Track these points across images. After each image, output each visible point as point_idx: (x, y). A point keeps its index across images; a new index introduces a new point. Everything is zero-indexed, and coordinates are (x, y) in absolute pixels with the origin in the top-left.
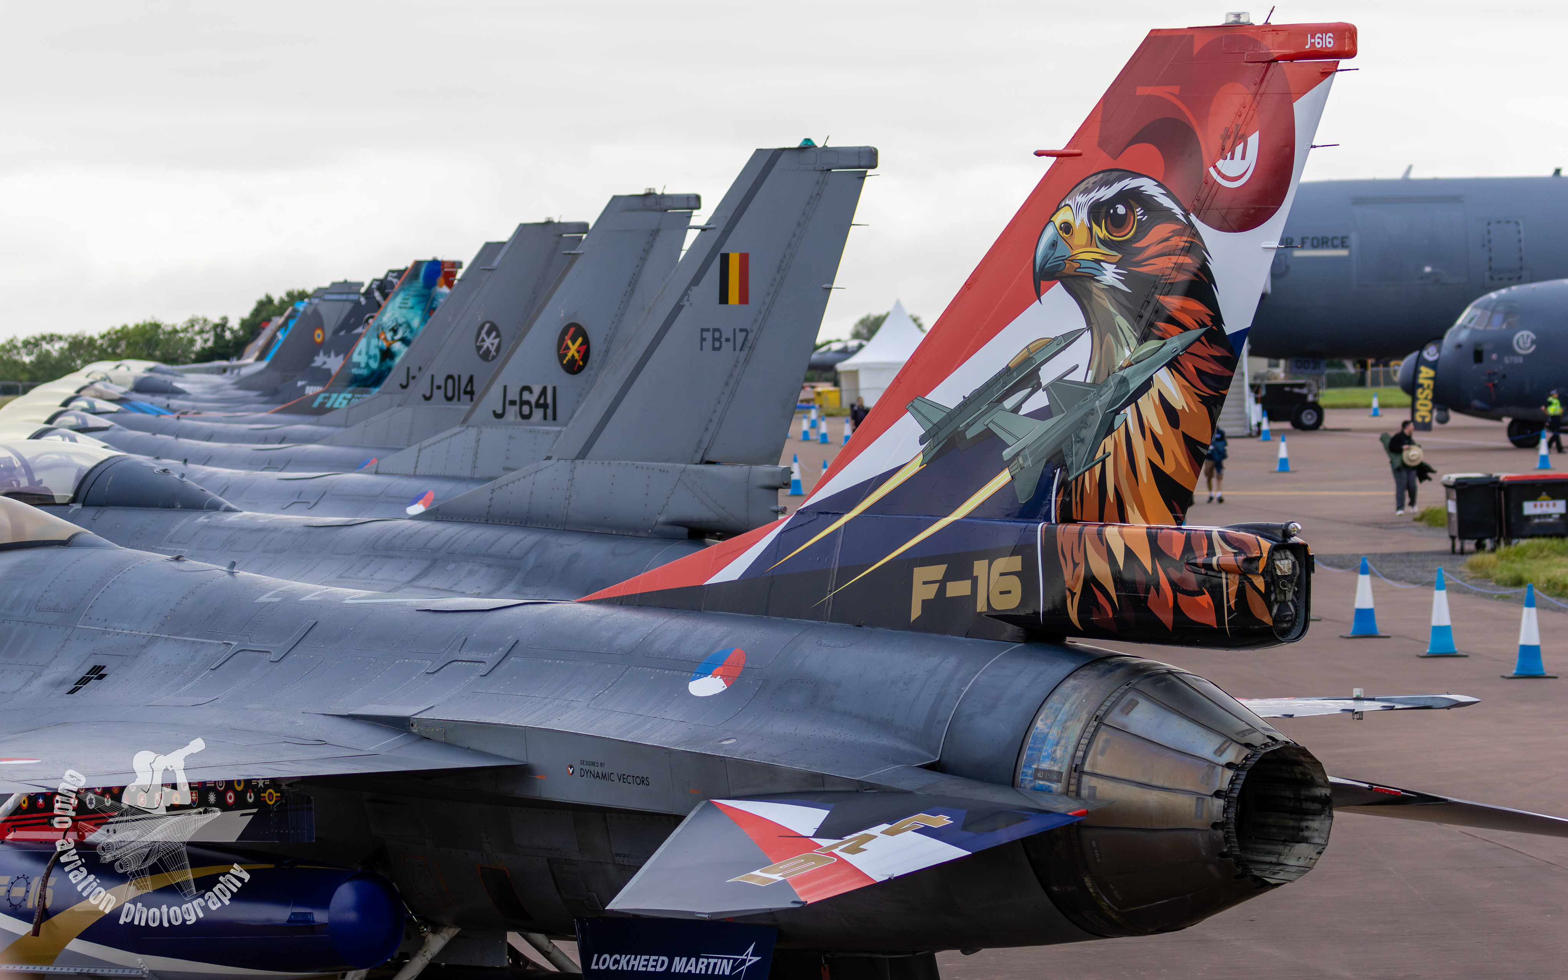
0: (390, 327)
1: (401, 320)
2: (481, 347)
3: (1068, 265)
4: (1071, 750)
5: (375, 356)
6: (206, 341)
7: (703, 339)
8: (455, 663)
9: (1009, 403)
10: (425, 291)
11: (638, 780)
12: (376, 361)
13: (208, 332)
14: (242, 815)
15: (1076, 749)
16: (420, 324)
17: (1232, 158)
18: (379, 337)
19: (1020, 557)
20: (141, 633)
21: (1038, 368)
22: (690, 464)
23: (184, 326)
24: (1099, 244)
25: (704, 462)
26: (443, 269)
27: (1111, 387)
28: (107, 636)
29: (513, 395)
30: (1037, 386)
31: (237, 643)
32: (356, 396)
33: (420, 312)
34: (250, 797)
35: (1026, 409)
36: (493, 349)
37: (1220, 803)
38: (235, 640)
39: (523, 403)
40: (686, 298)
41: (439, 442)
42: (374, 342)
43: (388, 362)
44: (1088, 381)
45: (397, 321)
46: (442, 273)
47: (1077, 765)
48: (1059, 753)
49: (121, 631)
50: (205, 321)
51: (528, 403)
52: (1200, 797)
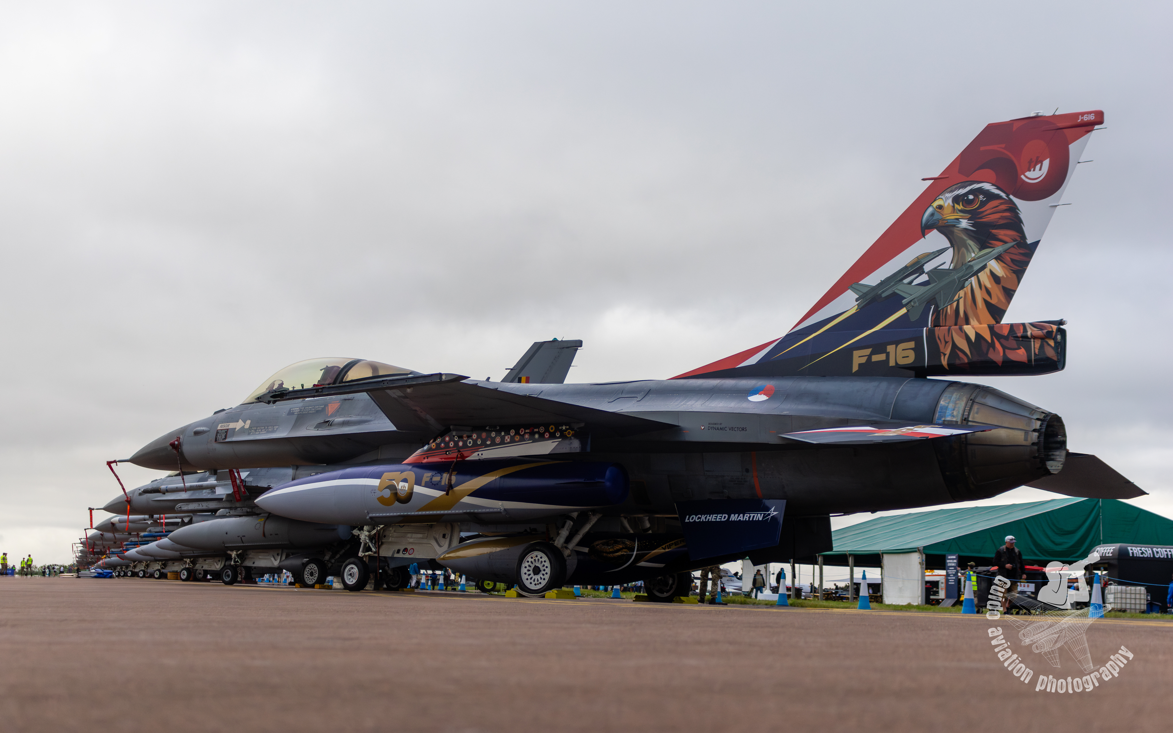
3: (940, 222)
4: (961, 412)
8: (621, 398)
9: (906, 281)
11: (741, 429)
14: (553, 442)
15: (964, 412)
17: (1034, 170)
19: (914, 342)
21: (923, 265)
24: (958, 212)
27: (964, 270)
30: (923, 272)
34: (558, 434)
35: (915, 282)
37: (1036, 434)
44: (951, 268)
47: (965, 418)
48: (955, 413)
52: (1026, 432)
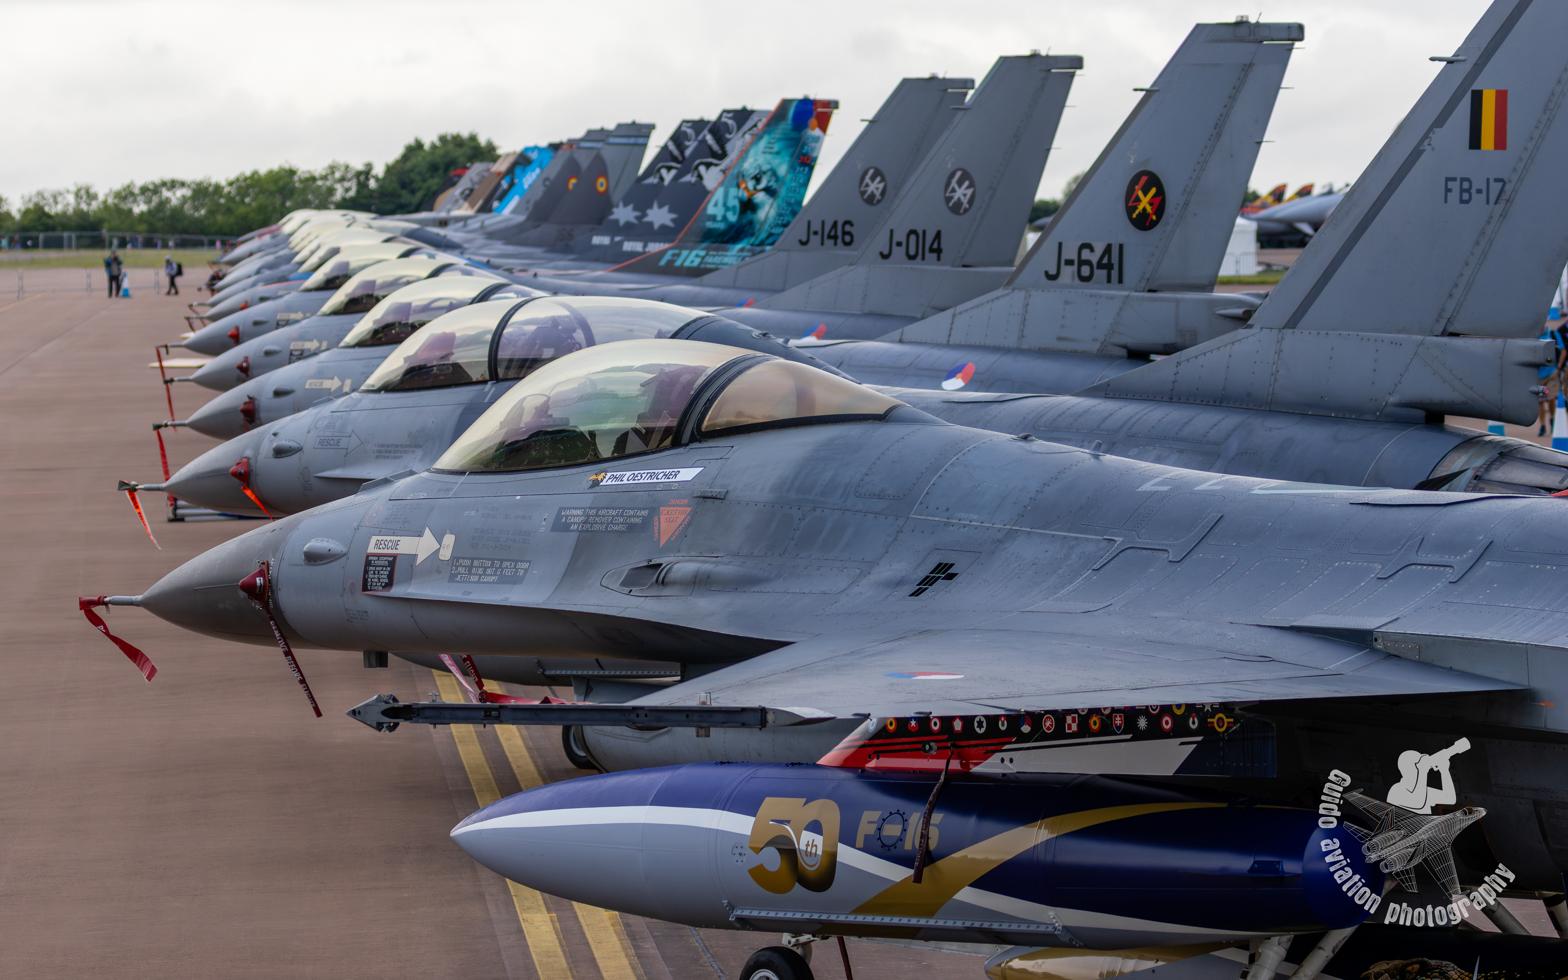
0: (752, 175)
1: (765, 167)
2: (951, 198)
5: (734, 207)
6: (347, 190)
7: (1448, 190)
8: (1413, 567)
10: (794, 135)
12: (734, 214)
13: (349, 180)
14: (1183, 743)
16: (788, 172)
18: (738, 186)
20: (995, 526)
22: (1429, 336)
23: (324, 173)
25: (1447, 334)
26: (817, 108)
28: (951, 528)
29: (1070, 253)
31: (1121, 539)
32: (711, 253)
33: (787, 158)
34: (1194, 723)
36: (965, 201)
38: (1118, 536)
39: (1082, 262)
40: (1426, 142)
41: (978, 306)
42: (733, 191)
43: (749, 215)
45: (760, 168)
46: (815, 114)
49: (968, 523)
50: (347, 167)
51: (1088, 263)
